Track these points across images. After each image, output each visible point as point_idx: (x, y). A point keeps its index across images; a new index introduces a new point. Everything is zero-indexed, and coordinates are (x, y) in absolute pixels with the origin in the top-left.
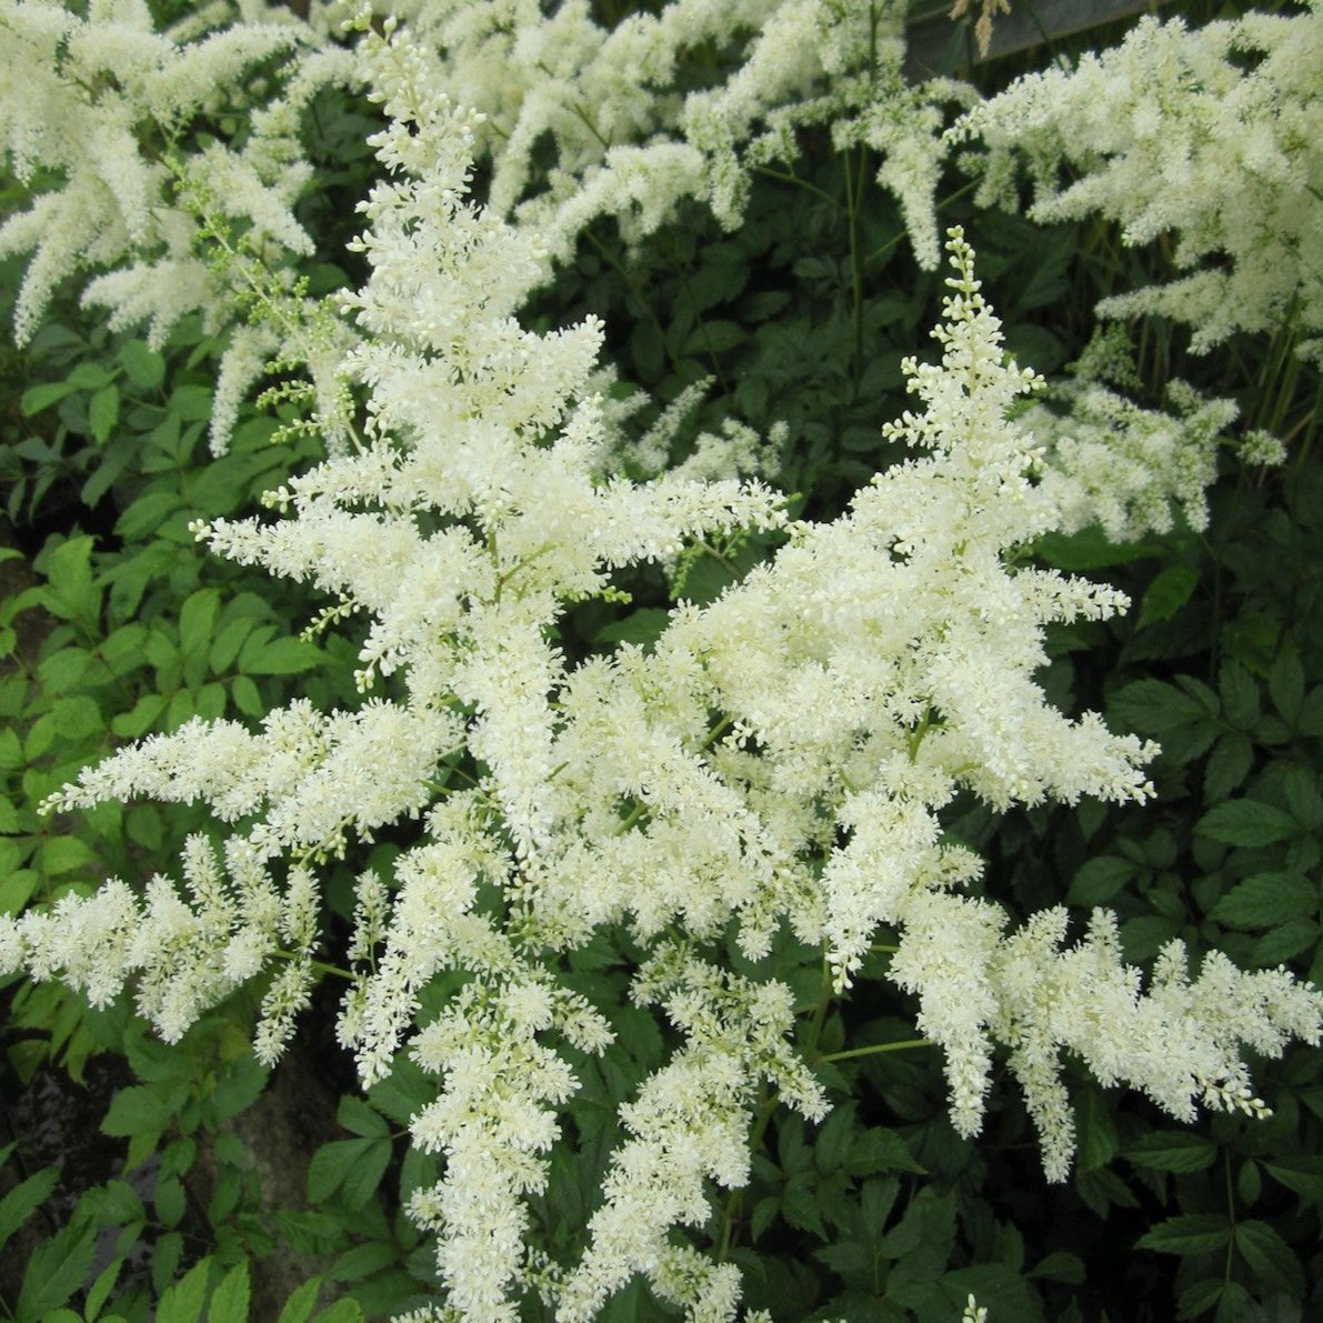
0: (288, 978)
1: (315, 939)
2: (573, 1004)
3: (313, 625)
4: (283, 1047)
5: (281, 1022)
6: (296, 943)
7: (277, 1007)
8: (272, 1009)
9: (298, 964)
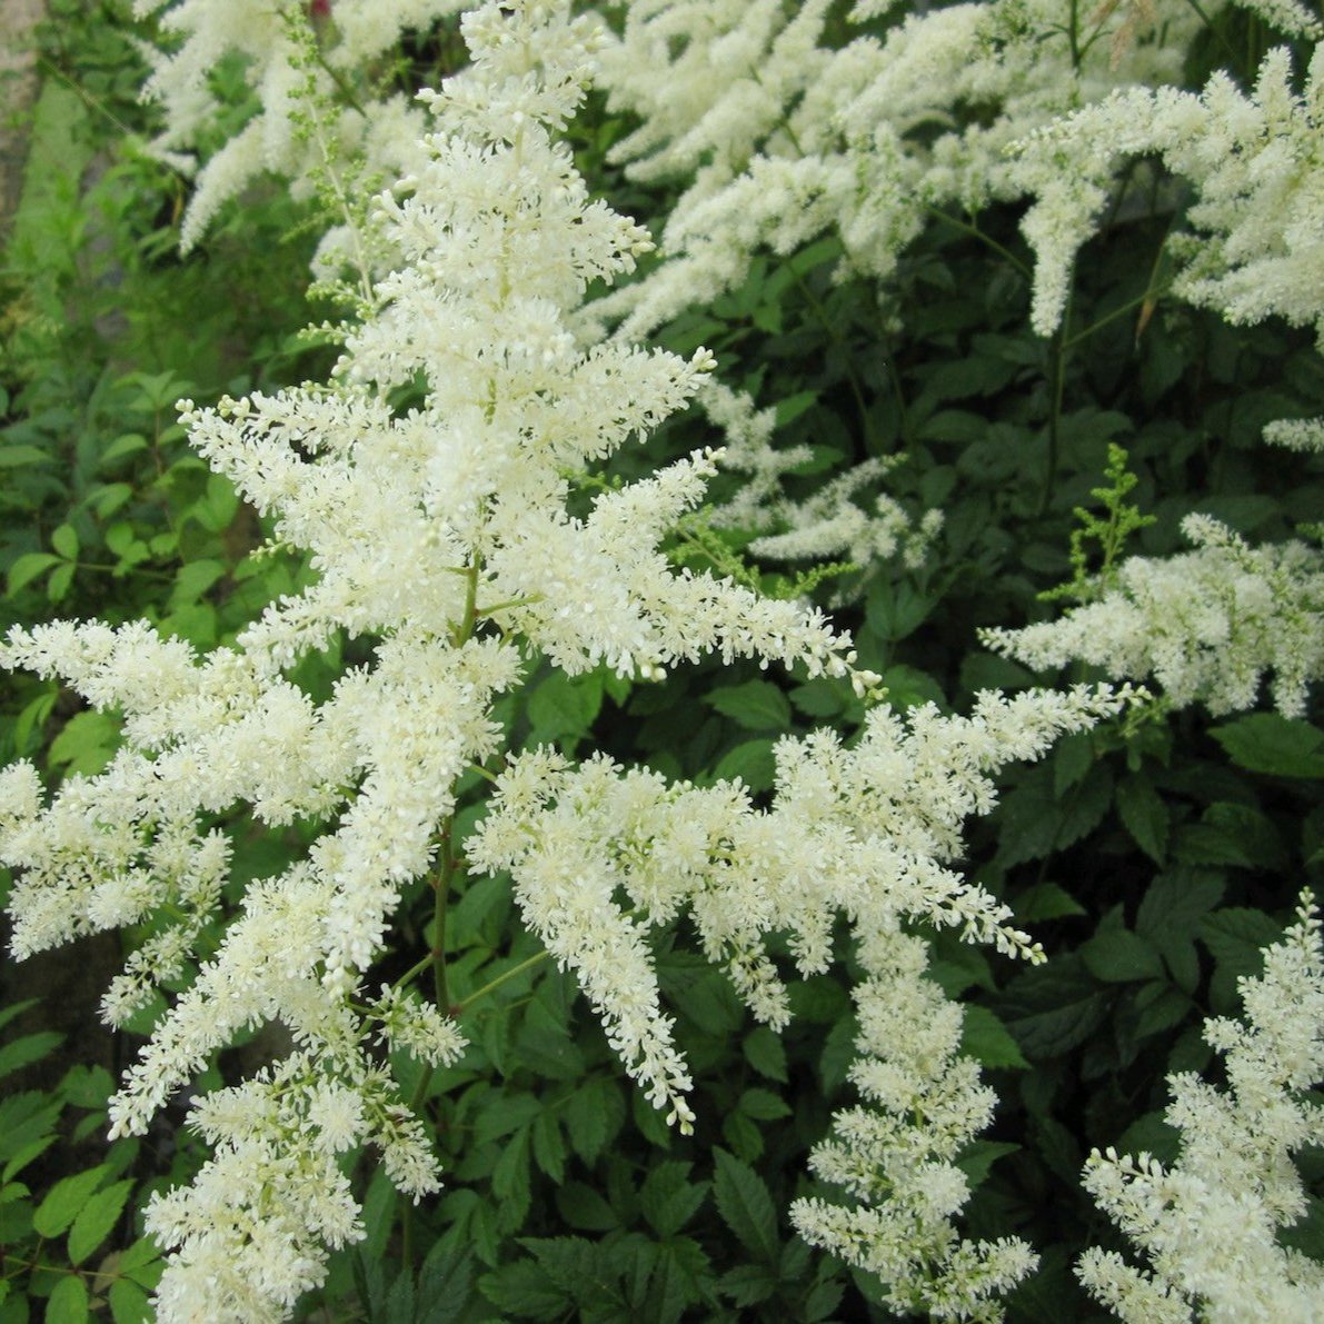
0: (165, 942)
1: (209, 912)
2: (405, 1128)
3: (266, 546)
4: (129, 1014)
5: (140, 986)
6: (190, 908)
7: (143, 967)
8: (138, 967)
9: (181, 932)
